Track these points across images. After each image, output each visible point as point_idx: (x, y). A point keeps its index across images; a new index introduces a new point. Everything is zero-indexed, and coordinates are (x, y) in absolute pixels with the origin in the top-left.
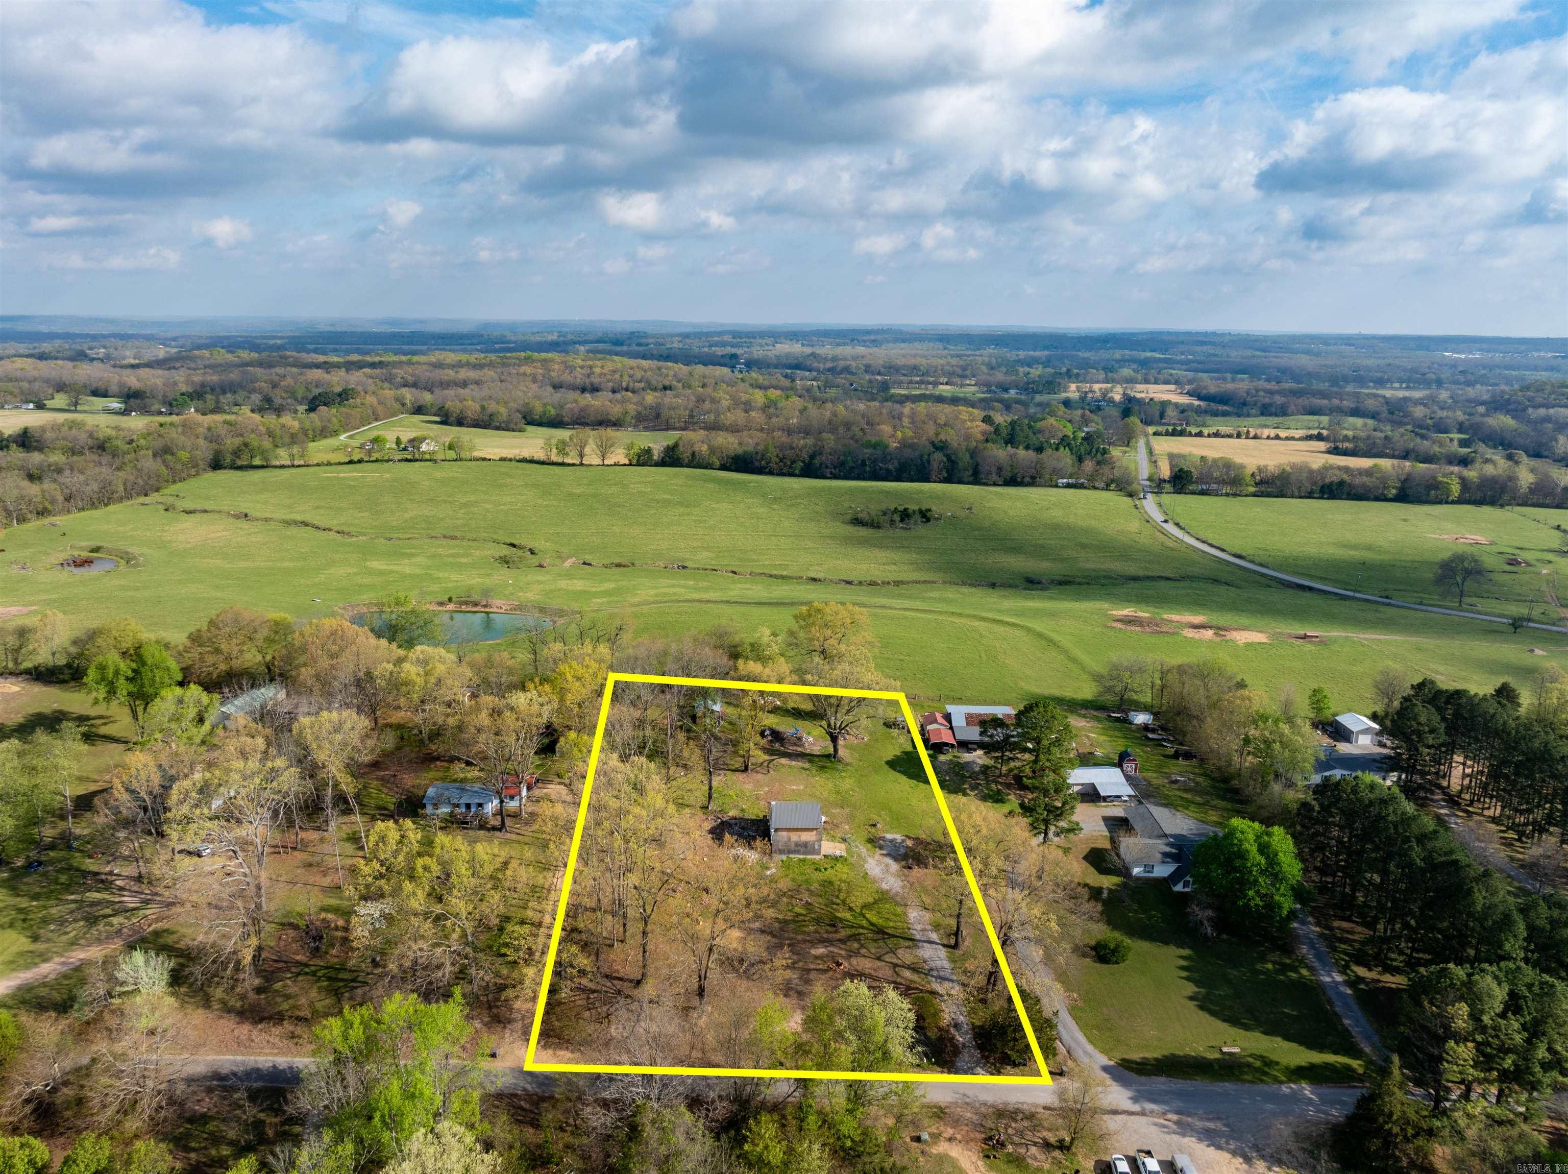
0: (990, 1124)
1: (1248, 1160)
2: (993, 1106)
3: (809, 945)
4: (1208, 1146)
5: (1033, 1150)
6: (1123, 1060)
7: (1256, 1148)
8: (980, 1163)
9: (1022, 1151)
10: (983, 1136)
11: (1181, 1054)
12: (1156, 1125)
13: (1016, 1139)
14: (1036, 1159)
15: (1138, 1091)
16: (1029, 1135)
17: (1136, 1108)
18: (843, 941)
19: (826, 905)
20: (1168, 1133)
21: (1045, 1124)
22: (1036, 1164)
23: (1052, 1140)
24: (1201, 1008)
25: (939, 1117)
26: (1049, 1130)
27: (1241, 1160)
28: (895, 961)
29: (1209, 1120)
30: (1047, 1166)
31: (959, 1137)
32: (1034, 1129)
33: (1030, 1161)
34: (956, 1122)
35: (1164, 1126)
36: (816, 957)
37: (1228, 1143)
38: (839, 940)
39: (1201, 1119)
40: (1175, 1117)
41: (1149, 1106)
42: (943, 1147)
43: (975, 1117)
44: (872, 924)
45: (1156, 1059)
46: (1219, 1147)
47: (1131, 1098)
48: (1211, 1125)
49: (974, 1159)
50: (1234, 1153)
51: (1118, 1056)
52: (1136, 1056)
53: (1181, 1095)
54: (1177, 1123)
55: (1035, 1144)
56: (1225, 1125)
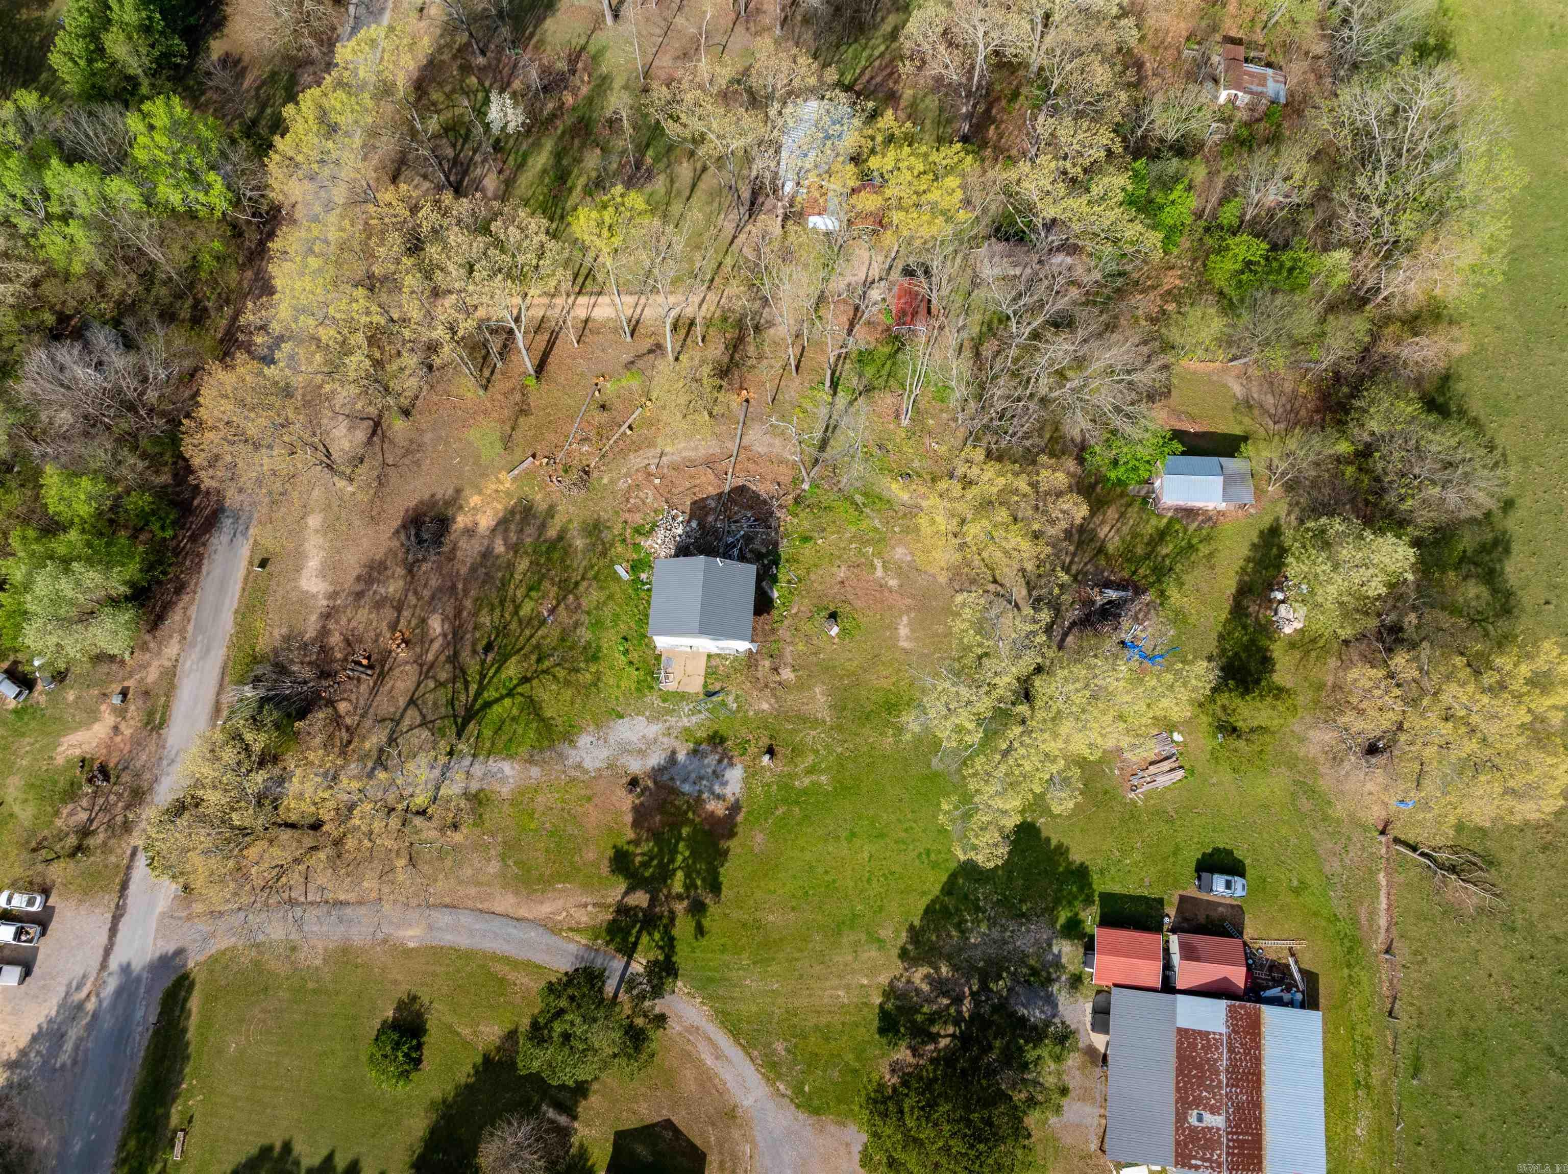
0: (126, 778)
1: (11, 1065)
2: (151, 788)
3: (450, 611)
4: (40, 1026)
5: (83, 816)
6: (192, 985)
7: (23, 1086)
8: (78, 752)
9: (84, 802)
10: (112, 765)
11: (187, 1070)
12: (84, 976)
13: (101, 801)
14: (70, 814)
15: (138, 979)
16: (103, 818)
17: (114, 964)
18: (454, 659)
19: (538, 646)
20: (69, 985)
21: (112, 842)
22: (65, 812)
23: (91, 842)
24: (266, 1151)
25: (148, 723)
26: (105, 844)
27: (14, 1056)
28: (406, 722)
29: (76, 1048)
30: (59, 823)
31: (118, 739)
32: (110, 825)
33: (70, 806)
34: (138, 743)
35: (79, 987)
36: (423, 621)
37: (38, 1053)
38: (456, 654)
39: (80, 1039)
40: (90, 1006)
41: (112, 984)
42: (109, 719)
43: (138, 764)
44: (488, 705)
45: (184, 1031)
46: (35, 1039)
47: (129, 965)
48: (69, 1046)
49: (86, 747)
50: (23, 1053)
51: (200, 978)
52: (195, 1003)
53: (121, 1035)
54: (80, 1006)
55: (91, 821)
56: (63, 1066)
